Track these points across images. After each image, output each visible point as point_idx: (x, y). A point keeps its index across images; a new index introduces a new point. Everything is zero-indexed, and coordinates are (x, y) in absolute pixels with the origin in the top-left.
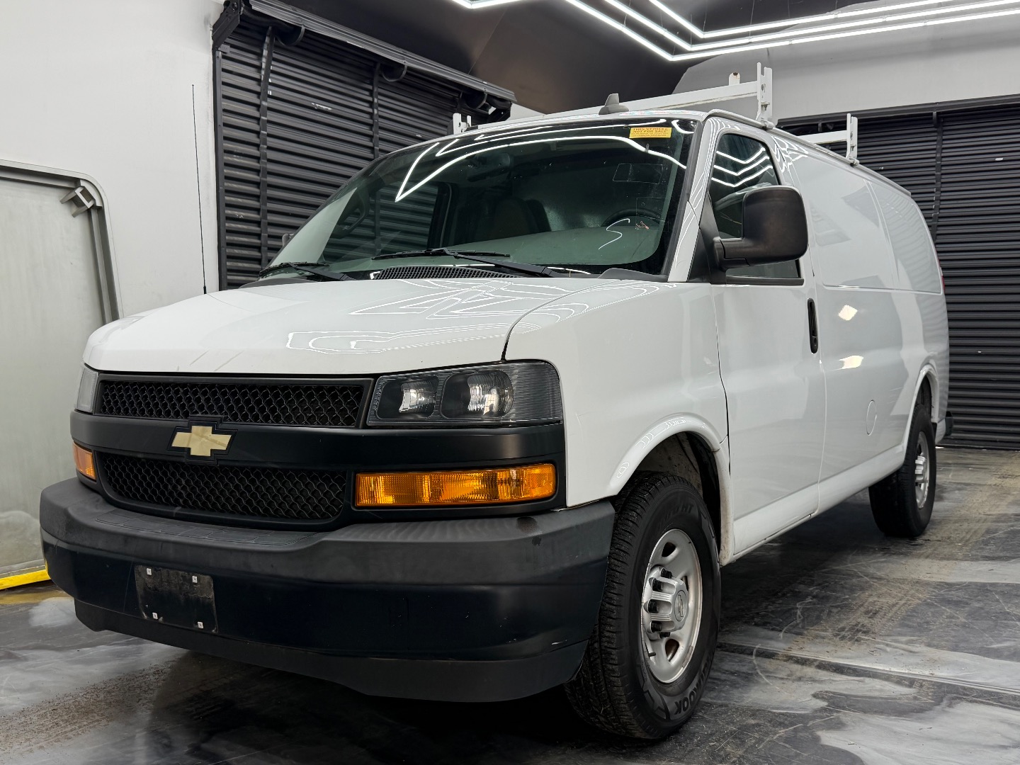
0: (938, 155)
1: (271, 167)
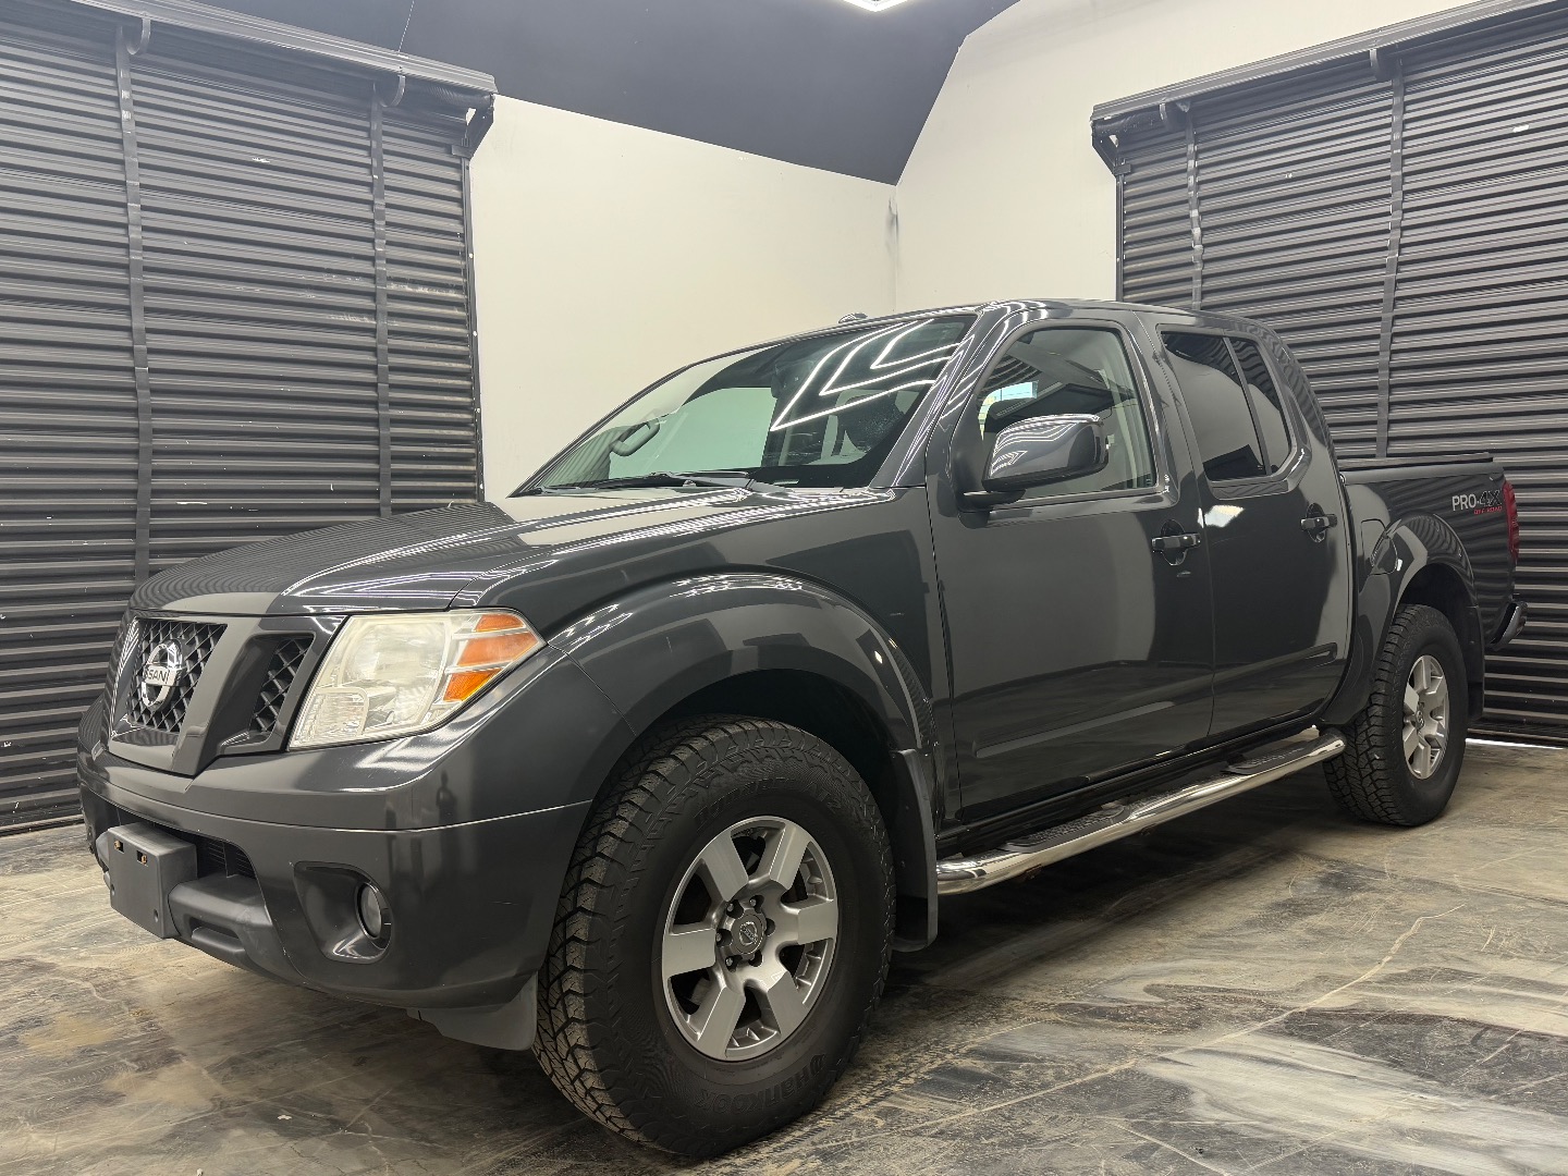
0: (1396, 137)
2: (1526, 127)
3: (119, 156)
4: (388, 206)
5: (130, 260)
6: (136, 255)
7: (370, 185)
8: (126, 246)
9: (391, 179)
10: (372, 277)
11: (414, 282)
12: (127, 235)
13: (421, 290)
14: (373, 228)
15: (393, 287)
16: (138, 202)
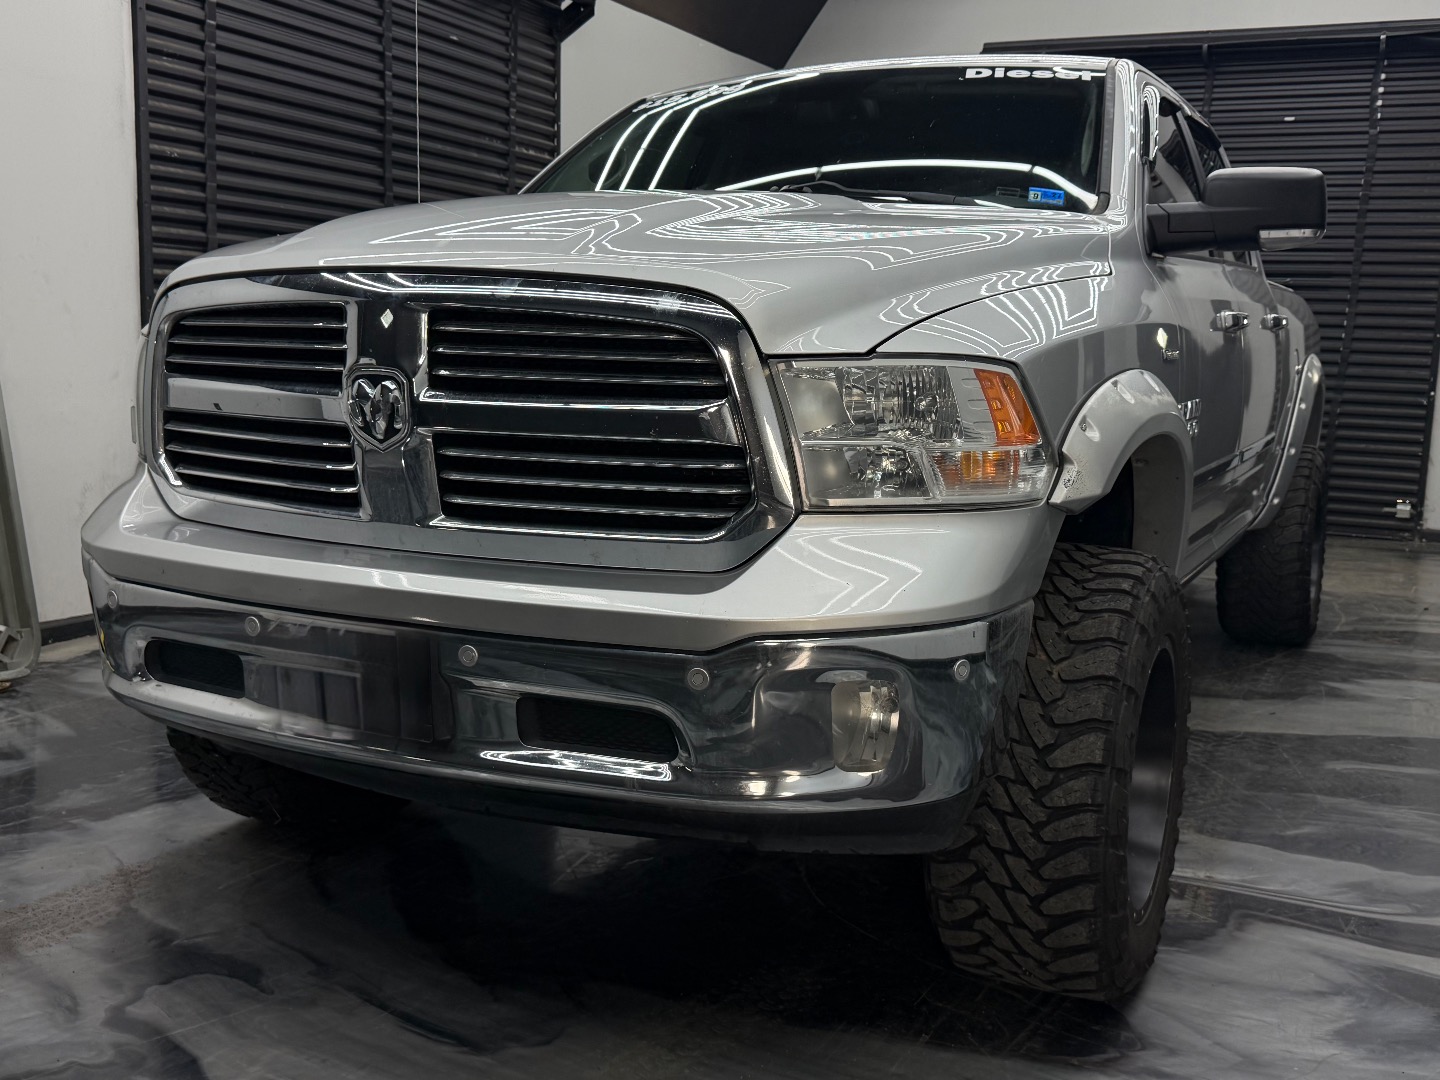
0: (1206, 109)
1: (223, 78)
2: (1292, 119)
3: (379, 29)
4: (520, 80)
5: (385, 120)
6: (389, 115)
7: (506, 61)
8: (381, 109)
9: (522, 58)
10: (505, 140)
11: (528, 146)
12: (383, 96)
13: (531, 152)
14: (508, 99)
15: (517, 149)
16: (390, 71)
